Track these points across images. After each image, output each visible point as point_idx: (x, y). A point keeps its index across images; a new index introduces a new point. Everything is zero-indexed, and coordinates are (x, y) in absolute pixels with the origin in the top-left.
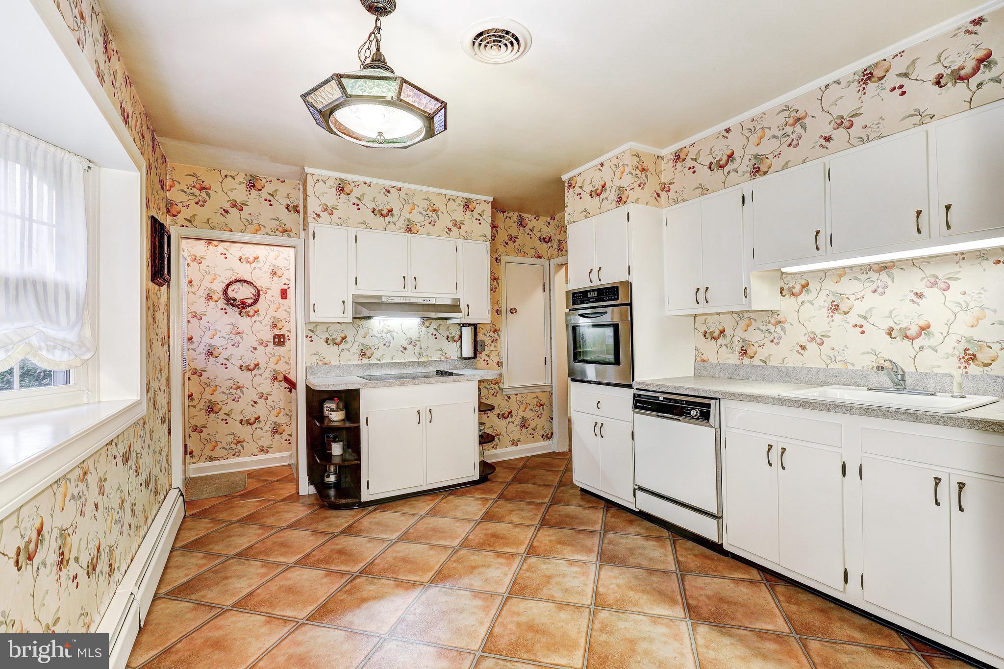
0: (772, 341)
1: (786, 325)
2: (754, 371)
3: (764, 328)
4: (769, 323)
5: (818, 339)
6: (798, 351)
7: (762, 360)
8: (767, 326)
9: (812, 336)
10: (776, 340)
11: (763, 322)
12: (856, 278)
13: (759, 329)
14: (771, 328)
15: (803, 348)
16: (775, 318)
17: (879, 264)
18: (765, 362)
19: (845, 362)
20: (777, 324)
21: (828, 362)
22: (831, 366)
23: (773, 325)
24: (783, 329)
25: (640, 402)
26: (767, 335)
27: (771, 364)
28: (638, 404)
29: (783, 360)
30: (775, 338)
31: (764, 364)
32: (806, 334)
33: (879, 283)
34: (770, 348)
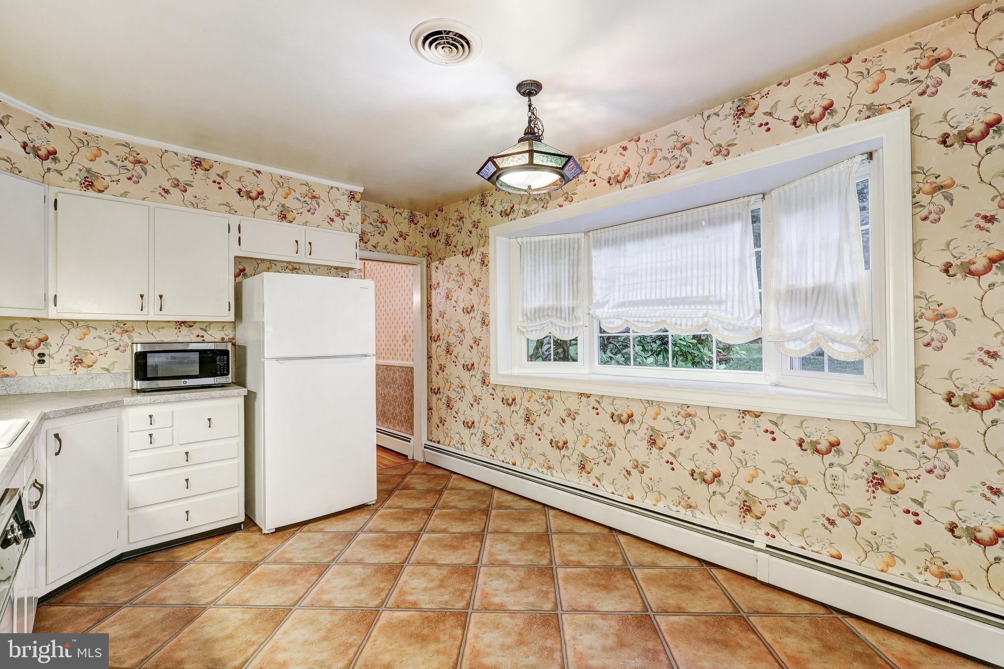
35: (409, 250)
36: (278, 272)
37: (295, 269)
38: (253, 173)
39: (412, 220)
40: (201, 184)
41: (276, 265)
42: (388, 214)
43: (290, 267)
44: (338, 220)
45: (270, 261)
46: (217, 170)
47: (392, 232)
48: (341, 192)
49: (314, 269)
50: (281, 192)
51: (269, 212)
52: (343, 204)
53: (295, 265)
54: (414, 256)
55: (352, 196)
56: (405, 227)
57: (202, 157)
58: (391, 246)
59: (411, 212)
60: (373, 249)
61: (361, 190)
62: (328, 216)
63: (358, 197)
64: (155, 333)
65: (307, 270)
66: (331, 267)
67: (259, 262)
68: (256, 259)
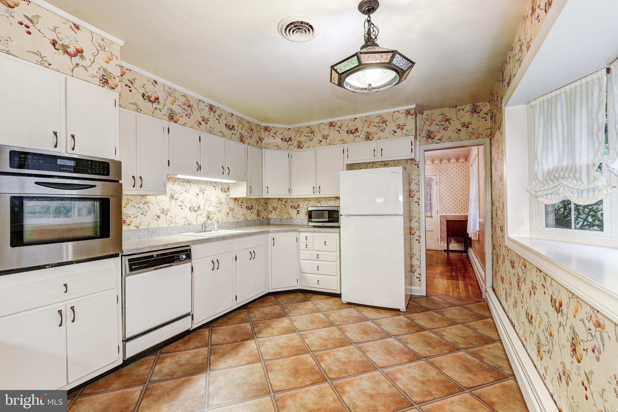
0: (142, 214)
1: (150, 205)
2: (133, 233)
3: (137, 206)
4: (140, 203)
5: (165, 212)
6: (156, 219)
7: (136, 226)
8: (139, 204)
9: (163, 211)
10: (144, 213)
11: (136, 202)
12: (180, 184)
13: (134, 206)
14: (142, 206)
15: (159, 217)
16: (144, 200)
17: (187, 179)
18: (138, 227)
19: (176, 223)
20: (145, 204)
21: (169, 223)
22: (171, 225)
23: (143, 204)
24: (148, 207)
25: (135, 264)
26: (139, 210)
27: (141, 228)
28: (133, 267)
29: (148, 225)
30: (144, 212)
31: (137, 228)
32: (160, 209)
33: (187, 188)
34: (141, 218)
35: (471, 135)
36: (377, 168)
37: (386, 164)
38: (353, 120)
39: (475, 111)
40: (333, 134)
41: (376, 164)
42: (450, 113)
43: (383, 164)
44: (399, 131)
45: (373, 162)
46: (339, 124)
47: (456, 124)
48: (400, 113)
49: (397, 163)
50: (367, 125)
51: (361, 138)
52: (402, 120)
53: (386, 162)
54: (477, 138)
55: (408, 112)
56: (466, 117)
57: (332, 121)
58: (455, 135)
59: (474, 105)
60: (439, 141)
61: (414, 106)
62: (392, 130)
63: (412, 112)
64: (328, 202)
65: (392, 164)
66: (408, 160)
67: (367, 164)
68: (366, 163)
